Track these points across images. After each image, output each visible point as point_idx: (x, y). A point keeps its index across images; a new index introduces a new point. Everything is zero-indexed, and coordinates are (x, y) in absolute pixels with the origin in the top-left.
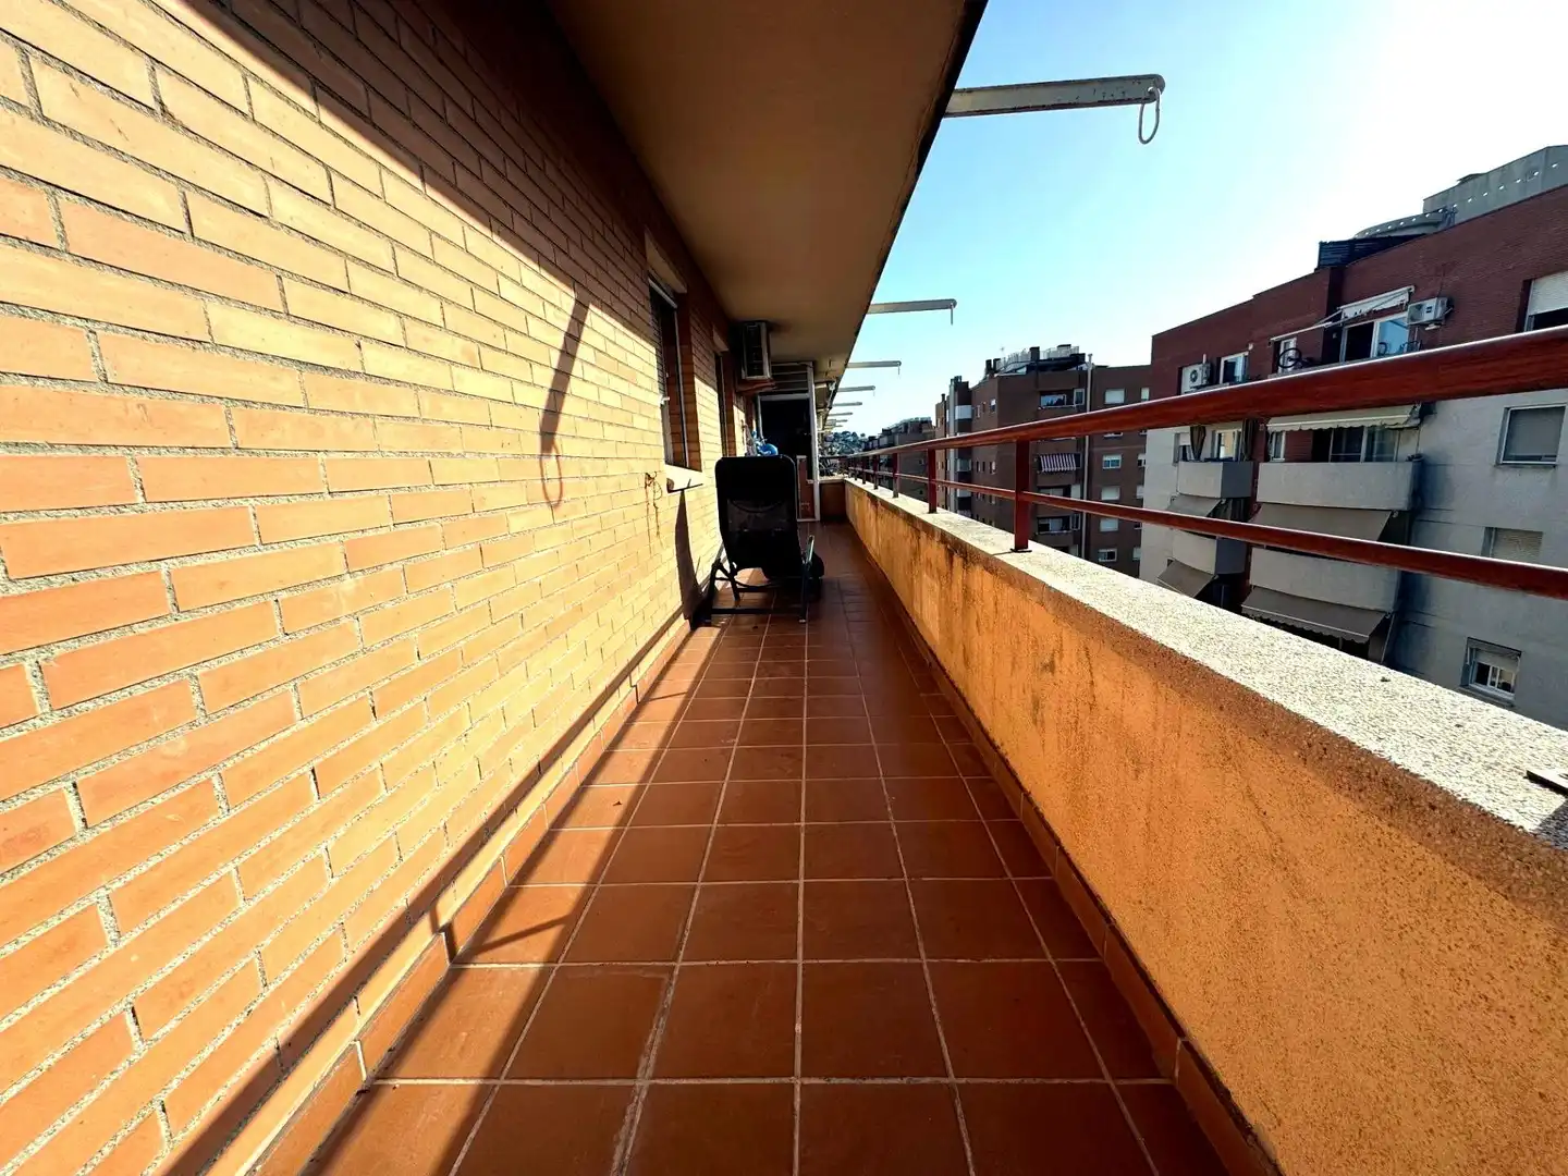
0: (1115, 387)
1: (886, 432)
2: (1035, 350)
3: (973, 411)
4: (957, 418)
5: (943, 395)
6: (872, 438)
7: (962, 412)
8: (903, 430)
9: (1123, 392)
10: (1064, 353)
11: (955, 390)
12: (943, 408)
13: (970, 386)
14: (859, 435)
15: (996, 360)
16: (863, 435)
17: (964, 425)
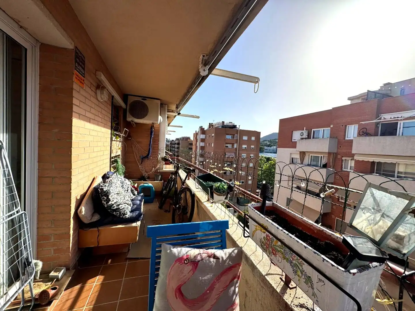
0: (245, 135)
1: (177, 139)
2: (223, 122)
3: (205, 137)
4: (201, 138)
5: (196, 131)
6: (173, 140)
7: (203, 136)
8: (182, 139)
9: (247, 137)
10: (231, 124)
11: (201, 130)
12: (196, 135)
13: (205, 129)
14: (168, 139)
15: (212, 123)
16: (169, 139)
17: (203, 140)
